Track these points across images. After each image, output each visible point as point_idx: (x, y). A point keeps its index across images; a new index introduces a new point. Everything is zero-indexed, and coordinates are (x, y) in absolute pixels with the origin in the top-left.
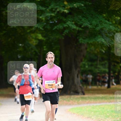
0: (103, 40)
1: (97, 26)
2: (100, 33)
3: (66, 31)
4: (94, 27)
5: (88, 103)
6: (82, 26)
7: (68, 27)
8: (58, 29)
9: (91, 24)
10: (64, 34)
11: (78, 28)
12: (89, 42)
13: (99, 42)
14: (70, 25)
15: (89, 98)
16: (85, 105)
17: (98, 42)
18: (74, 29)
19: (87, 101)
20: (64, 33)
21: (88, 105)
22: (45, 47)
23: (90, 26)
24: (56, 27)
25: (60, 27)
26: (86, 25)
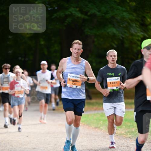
0: (114, 31)
1: (107, 13)
2: (111, 22)
3: (69, 20)
4: (104, 15)
5: (95, 110)
6: (89, 14)
7: (71, 15)
8: (58, 17)
9: (99, 11)
10: (66, 24)
11: (83, 16)
12: (98, 33)
13: (110, 33)
14: (73, 12)
15: (97, 103)
16: (93, 113)
17: (108, 33)
18: (78, 17)
19: (95, 107)
20: (66, 22)
21: (96, 112)
22: (41, 39)
23: (98, 14)
24: (55, 15)
25: (61, 14)
26: (93, 12)
